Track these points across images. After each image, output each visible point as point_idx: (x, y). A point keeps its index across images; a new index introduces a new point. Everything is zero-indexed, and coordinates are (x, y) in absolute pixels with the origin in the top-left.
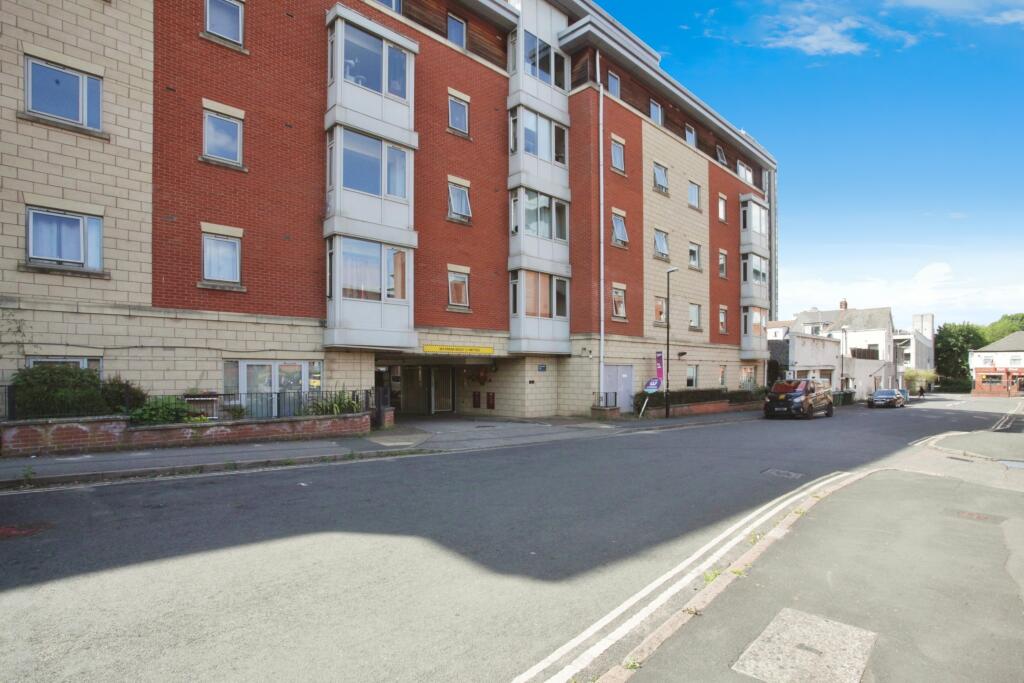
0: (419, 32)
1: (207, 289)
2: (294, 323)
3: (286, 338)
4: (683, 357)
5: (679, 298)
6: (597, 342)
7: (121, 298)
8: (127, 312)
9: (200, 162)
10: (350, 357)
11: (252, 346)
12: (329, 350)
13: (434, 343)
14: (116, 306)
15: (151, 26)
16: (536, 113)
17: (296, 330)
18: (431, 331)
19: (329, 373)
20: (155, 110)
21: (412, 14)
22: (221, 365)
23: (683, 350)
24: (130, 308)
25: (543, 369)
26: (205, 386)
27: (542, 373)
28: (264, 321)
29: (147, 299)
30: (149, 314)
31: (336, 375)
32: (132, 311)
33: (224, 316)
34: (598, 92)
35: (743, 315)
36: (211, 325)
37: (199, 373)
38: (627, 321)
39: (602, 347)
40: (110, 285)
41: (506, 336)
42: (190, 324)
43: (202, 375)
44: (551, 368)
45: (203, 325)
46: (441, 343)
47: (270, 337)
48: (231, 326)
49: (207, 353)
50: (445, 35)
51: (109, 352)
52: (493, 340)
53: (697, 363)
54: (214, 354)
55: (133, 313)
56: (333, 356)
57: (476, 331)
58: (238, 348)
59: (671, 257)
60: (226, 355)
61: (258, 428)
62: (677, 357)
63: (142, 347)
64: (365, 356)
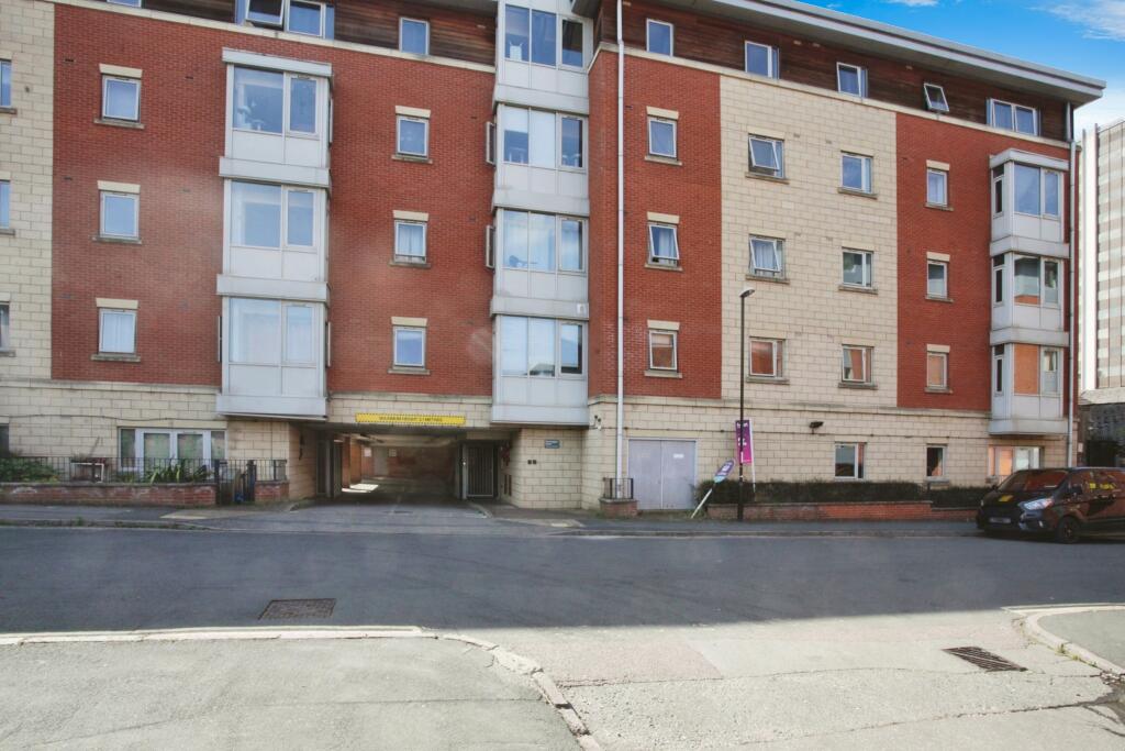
0: (354, 52)
1: (100, 361)
2: (192, 391)
3: (184, 407)
4: (820, 430)
5: (812, 337)
6: (612, 407)
7: (25, 373)
8: (27, 385)
9: (95, 242)
10: (257, 427)
11: (147, 415)
12: (232, 419)
13: (371, 411)
14: (20, 380)
15: (50, 126)
16: (526, 107)
17: (194, 399)
18: (365, 397)
19: (233, 444)
20: (54, 201)
21: (346, 33)
22: (115, 432)
23: (818, 418)
24: (31, 381)
25: (556, 446)
26: (100, 453)
27: (552, 451)
28: (159, 390)
29: (47, 373)
30: (48, 386)
31: (240, 445)
32: (33, 383)
33: (117, 386)
34: (617, 54)
35: (995, 359)
36: (106, 395)
37: (94, 440)
38: (680, 376)
39: (620, 413)
40: (15, 361)
41: (487, 401)
42: (86, 394)
43: (97, 442)
44: (568, 444)
45: (98, 395)
46: (380, 412)
47: (166, 405)
48: (125, 395)
49: (103, 422)
50: (394, 46)
51: (14, 420)
52: (463, 407)
53: (865, 439)
54: (108, 422)
55: (34, 385)
56: (240, 425)
57: (435, 397)
58: (133, 417)
59: (789, 275)
60: (120, 423)
61: (66, 492)
62: (808, 430)
63: (42, 415)
64: (276, 426)
